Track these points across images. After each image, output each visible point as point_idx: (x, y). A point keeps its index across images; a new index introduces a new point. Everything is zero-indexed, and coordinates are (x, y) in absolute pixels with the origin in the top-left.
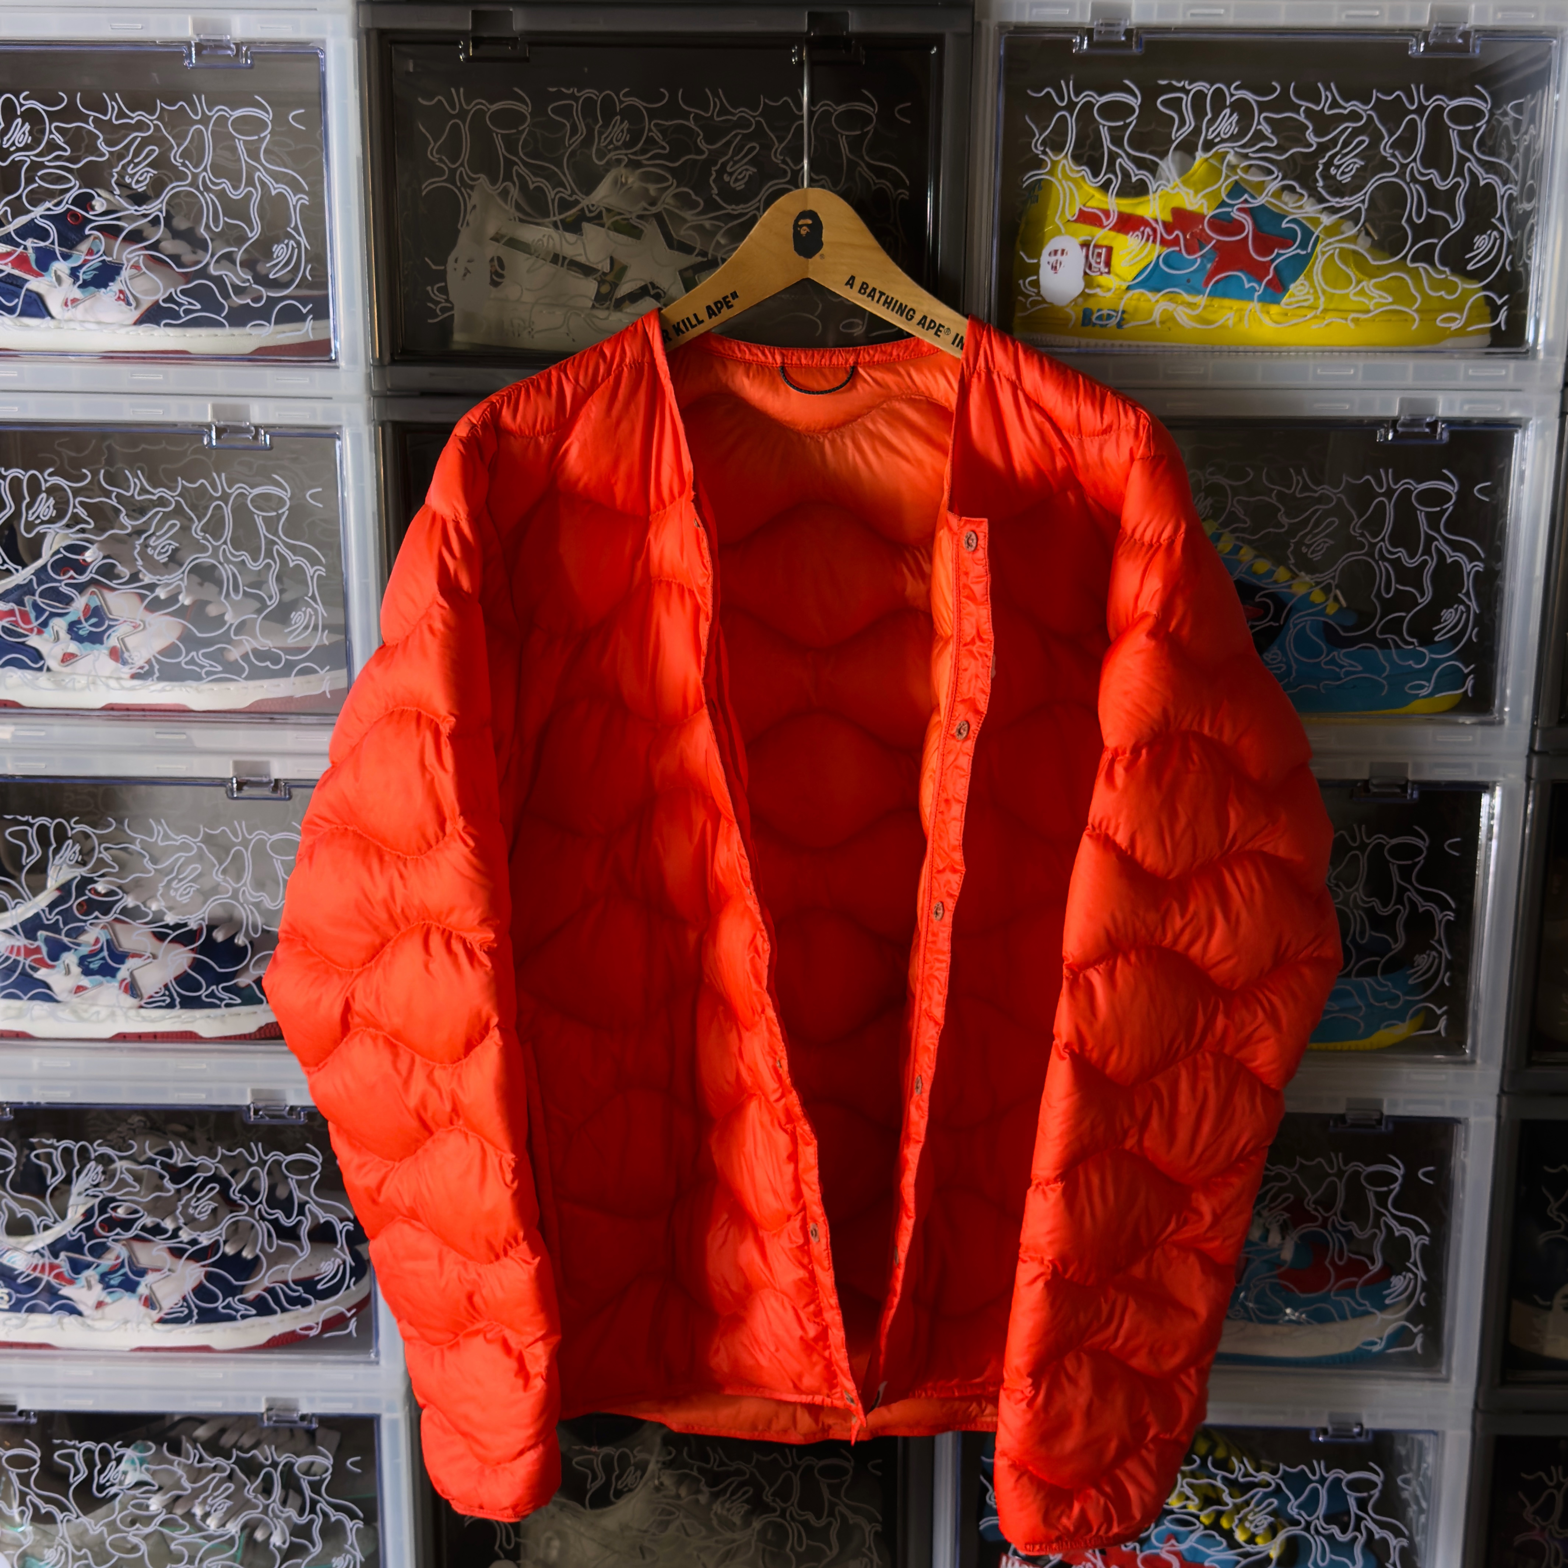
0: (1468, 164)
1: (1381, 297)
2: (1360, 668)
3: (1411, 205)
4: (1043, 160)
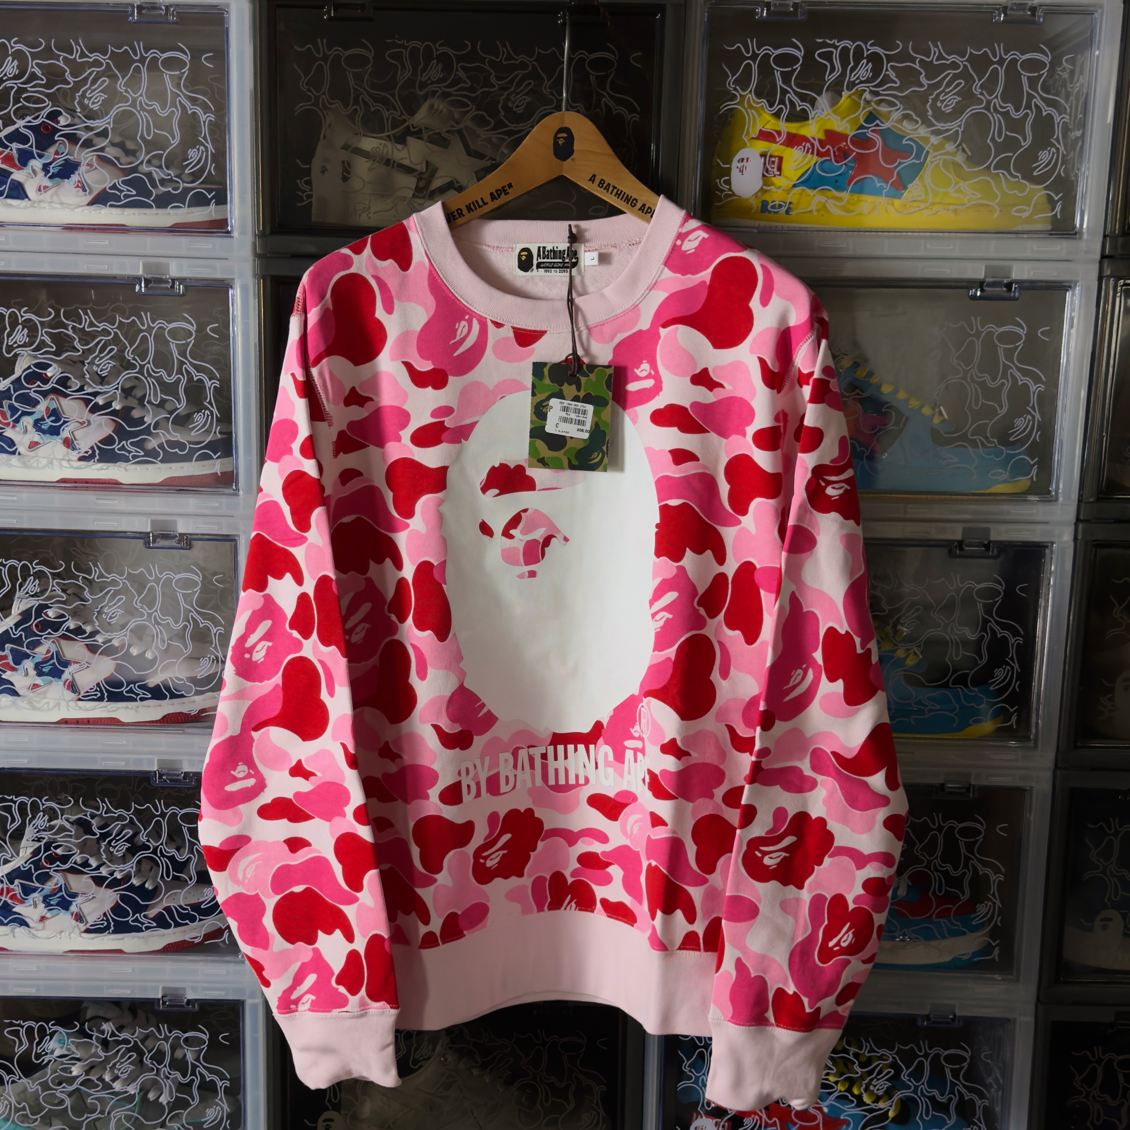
0: (1035, 100)
2: (957, 460)
3: (994, 129)
4: (734, 94)
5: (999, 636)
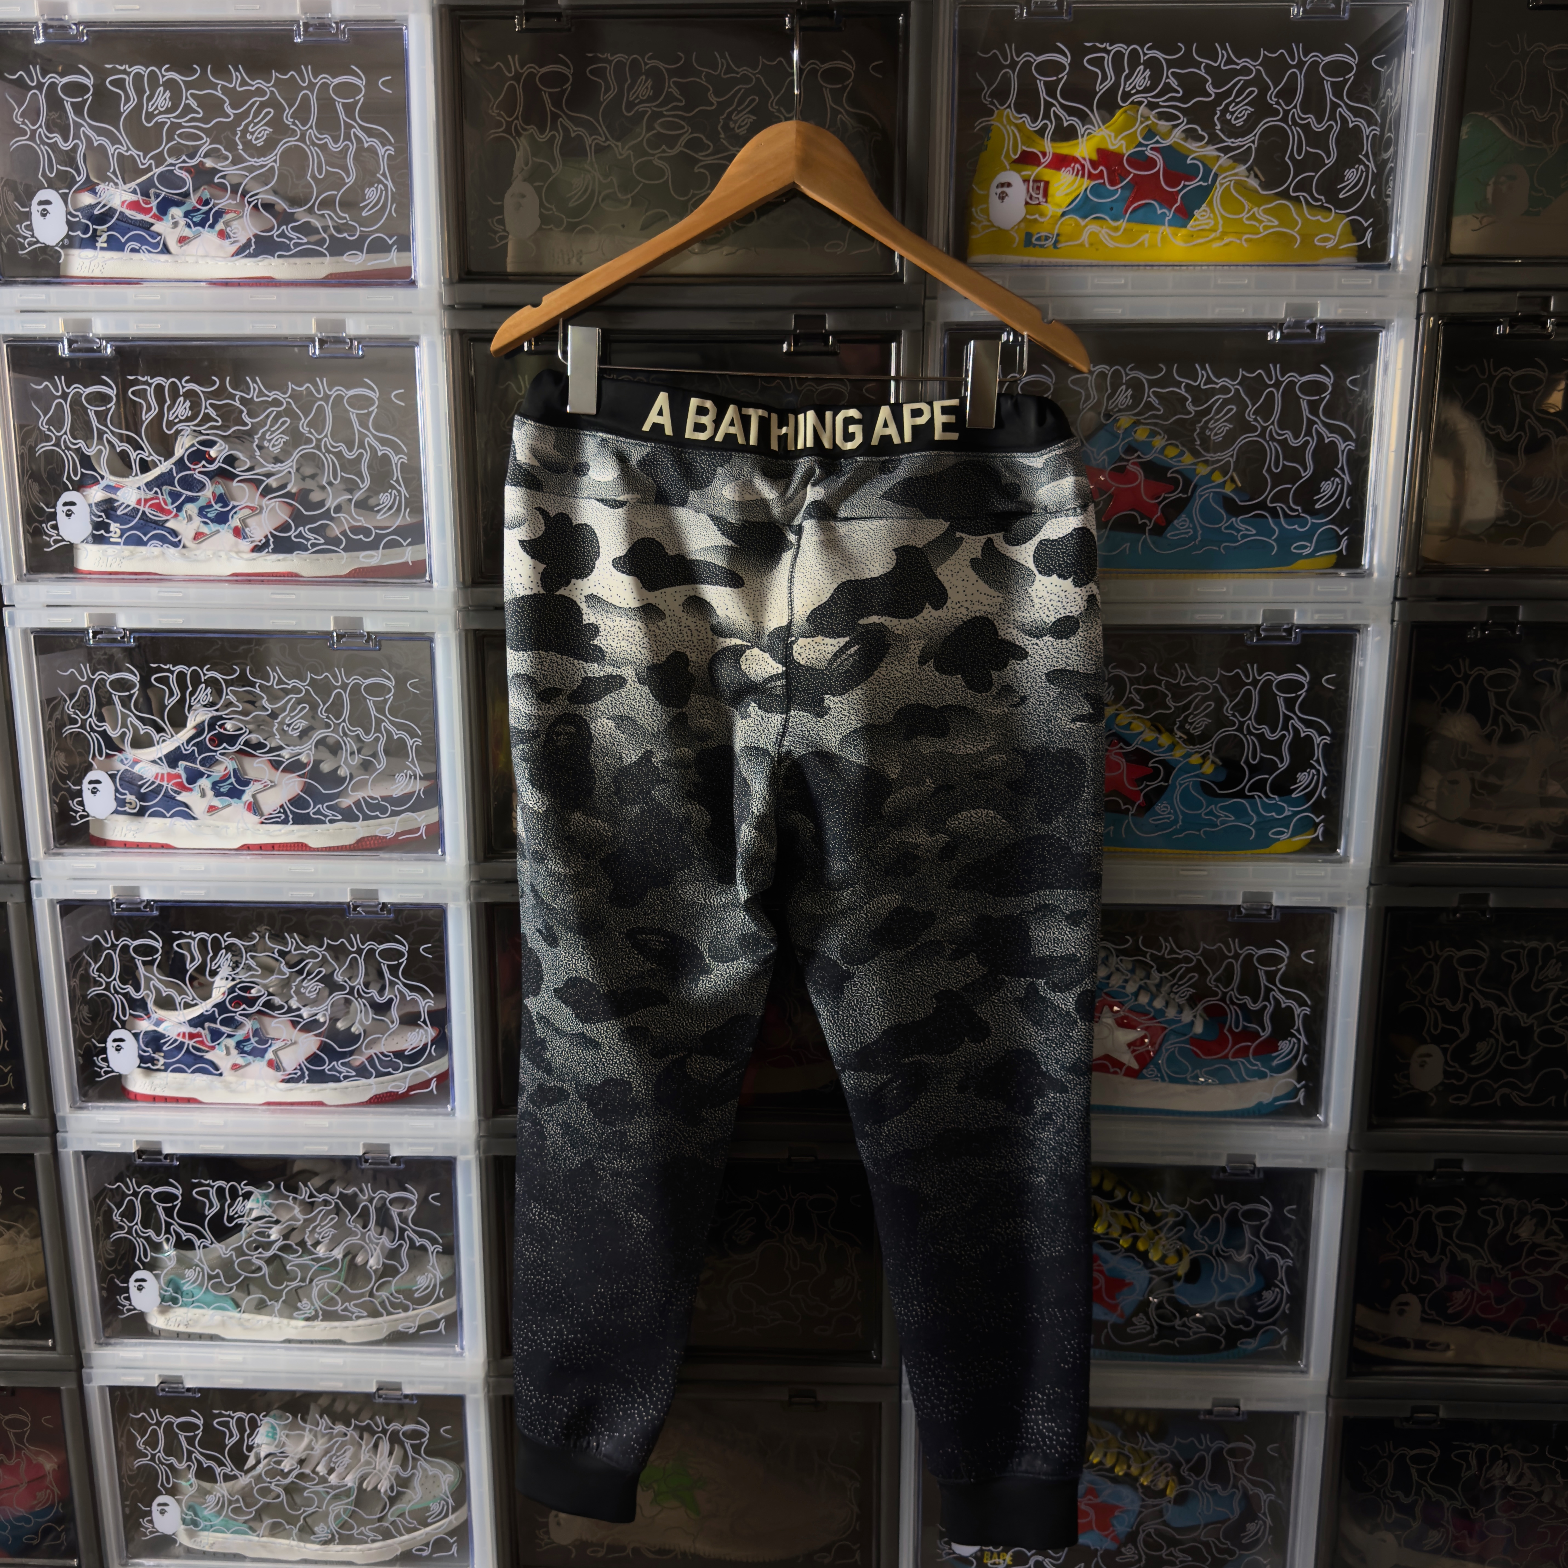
0: (1340, 110)
1: (1269, 221)
2: (1254, 532)
3: (1292, 145)
4: (990, 109)
5: (1303, 735)
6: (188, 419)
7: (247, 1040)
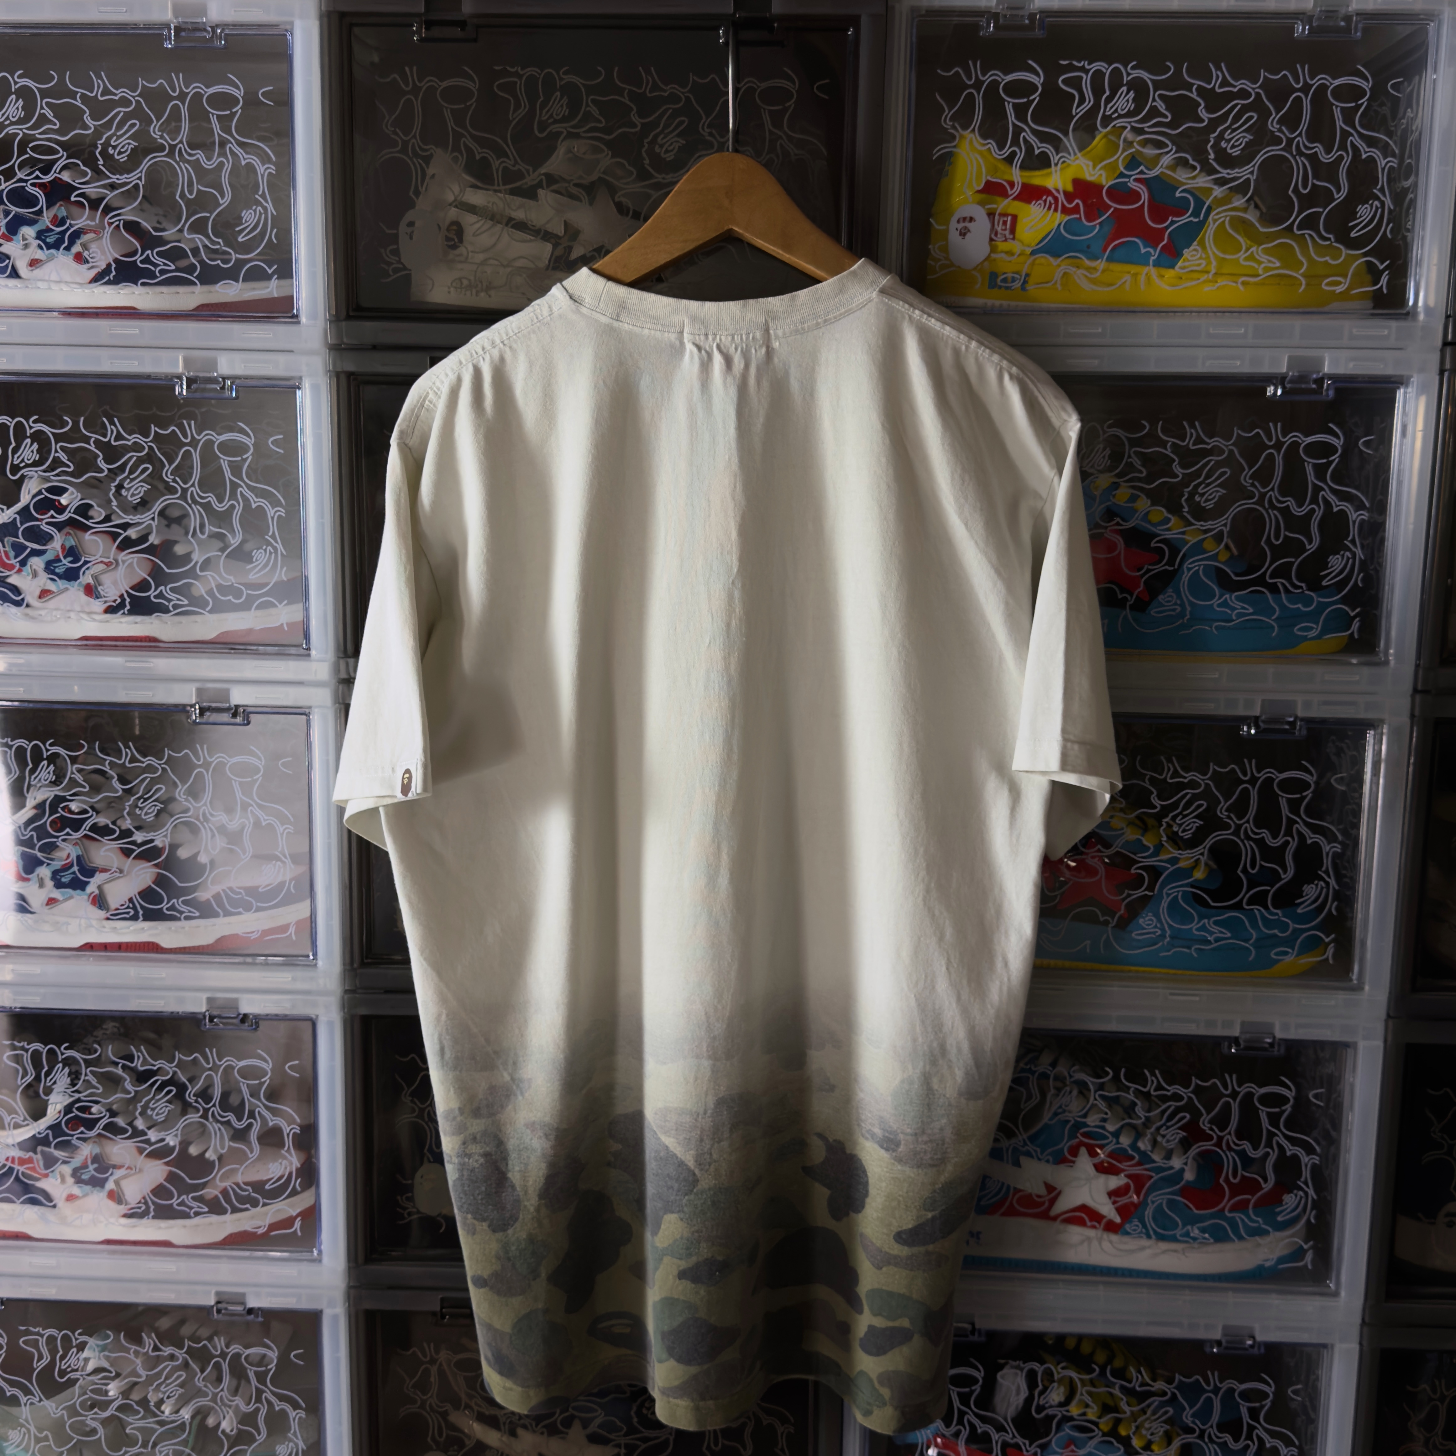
0: (1351, 138)
1: (1270, 261)
2: (1251, 610)
3: (1297, 178)
4: (951, 134)
5: (1309, 841)
6: (35, 464)
7: (84, 1166)
